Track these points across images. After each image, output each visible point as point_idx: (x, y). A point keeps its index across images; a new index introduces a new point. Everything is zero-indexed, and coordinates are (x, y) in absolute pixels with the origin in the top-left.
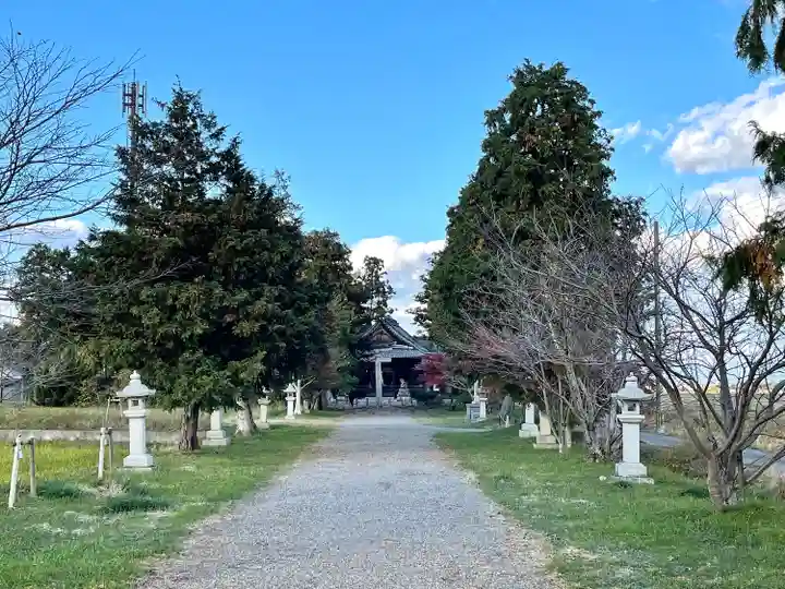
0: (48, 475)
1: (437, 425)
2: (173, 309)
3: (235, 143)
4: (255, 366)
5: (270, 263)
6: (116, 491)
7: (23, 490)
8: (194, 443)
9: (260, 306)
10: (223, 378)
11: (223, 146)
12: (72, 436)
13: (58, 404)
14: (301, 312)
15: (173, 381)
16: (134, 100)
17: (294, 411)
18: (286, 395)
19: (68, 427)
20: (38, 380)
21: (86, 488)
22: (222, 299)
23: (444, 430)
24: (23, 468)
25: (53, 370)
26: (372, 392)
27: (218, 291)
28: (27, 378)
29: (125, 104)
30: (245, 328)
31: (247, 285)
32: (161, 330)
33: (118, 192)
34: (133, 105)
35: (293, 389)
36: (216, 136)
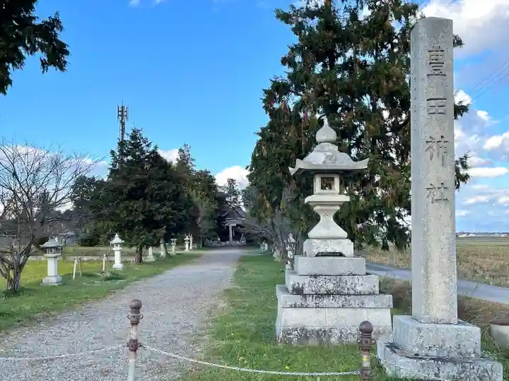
0: (86, 271)
1: (252, 253)
2: (132, 211)
3: (156, 147)
4: (163, 231)
5: (168, 193)
6: (108, 275)
7: (77, 274)
8: (141, 261)
9: (164, 209)
10: (150, 236)
11: (151, 149)
12: (95, 258)
13: (91, 245)
14: (180, 210)
15: (131, 237)
16: (123, 113)
17: (188, 248)
18: (185, 241)
19: (94, 255)
20: (82, 236)
21: (99, 274)
22: (149, 207)
23: (246, 254)
24: (77, 269)
25: (87, 231)
26: (228, 239)
27: (148, 204)
28: (77, 236)
29: (119, 115)
30: (159, 217)
31: (159, 201)
32: (127, 219)
33: (111, 167)
34: (122, 116)
35: (188, 238)
36: (148, 145)
